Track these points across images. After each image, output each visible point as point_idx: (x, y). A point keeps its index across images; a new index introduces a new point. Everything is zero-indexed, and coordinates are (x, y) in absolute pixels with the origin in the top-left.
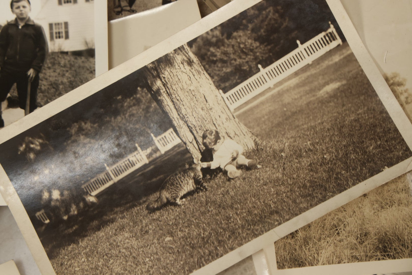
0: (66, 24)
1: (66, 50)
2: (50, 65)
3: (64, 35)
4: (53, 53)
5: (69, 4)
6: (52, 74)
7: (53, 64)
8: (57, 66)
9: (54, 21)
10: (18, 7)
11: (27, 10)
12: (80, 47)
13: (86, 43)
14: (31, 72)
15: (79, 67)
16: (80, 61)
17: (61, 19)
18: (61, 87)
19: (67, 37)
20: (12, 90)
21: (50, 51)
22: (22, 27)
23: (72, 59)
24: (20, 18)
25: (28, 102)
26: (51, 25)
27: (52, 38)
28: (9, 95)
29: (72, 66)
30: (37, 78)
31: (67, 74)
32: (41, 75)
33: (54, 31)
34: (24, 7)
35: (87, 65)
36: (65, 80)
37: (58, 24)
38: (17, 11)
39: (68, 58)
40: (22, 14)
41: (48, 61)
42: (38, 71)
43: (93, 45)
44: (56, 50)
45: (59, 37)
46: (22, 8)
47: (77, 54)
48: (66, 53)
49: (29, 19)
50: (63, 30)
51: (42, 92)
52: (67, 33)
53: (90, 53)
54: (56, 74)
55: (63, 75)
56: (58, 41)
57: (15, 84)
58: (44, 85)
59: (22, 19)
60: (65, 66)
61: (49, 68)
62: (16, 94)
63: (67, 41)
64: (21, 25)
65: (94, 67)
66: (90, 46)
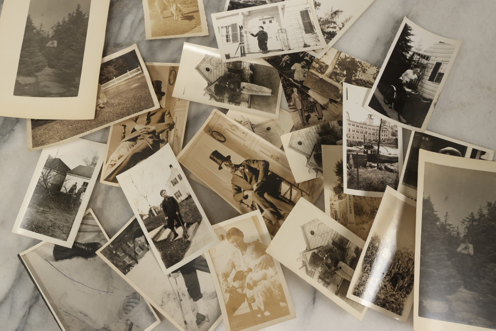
0: (179, 191)
1: (183, 200)
2: (181, 207)
3: (180, 195)
4: (180, 203)
5: (177, 184)
6: (183, 210)
7: (182, 206)
8: (183, 207)
9: (175, 192)
10: (163, 194)
11: (166, 193)
12: (186, 196)
13: (187, 194)
14: (177, 213)
15: (189, 203)
16: (188, 201)
17: (177, 191)
18: (188, 212)
19: (181, 195)
20: (175, 222)
21: (179, 203)
22: (168, 200)
23: (186, 201)
24: (165, 198)
25: (181, 223)
26: (175, 194)
27: (177, 198)
28: (175, 224)
29: (187, 204)
30: (180, 214)
31: (187, 207)
32: (180, 212)
33: (177, 195)
34: (165, 193)
35: (191, 201)
36: (188, 210)
37: (177, 192)
38: (163, 196)
39: (185, 202)
40: (165, 196)
41: (180, 207)
42: (179, 211)
43: (189, 193)
44: (180, 201)
45: (179, 197)
46: (164, 194)
47: (187, 199)
48: (184, 200)
49: (168, 196)
50: (179, 194)
51: (184, 217)
52: (180, 194)
53: (190, 196)
54: (184, 209)
55: (186, 208)
56: (179, 198)
57: (175, 220)
58: (183, 215)
59: (166, 197)
60: (185, 205)
61: (181, 208)
62: (176, 223)
63: (182, 196)
64: (167, 199)
65: (193, 201)
66: (189, 194)
